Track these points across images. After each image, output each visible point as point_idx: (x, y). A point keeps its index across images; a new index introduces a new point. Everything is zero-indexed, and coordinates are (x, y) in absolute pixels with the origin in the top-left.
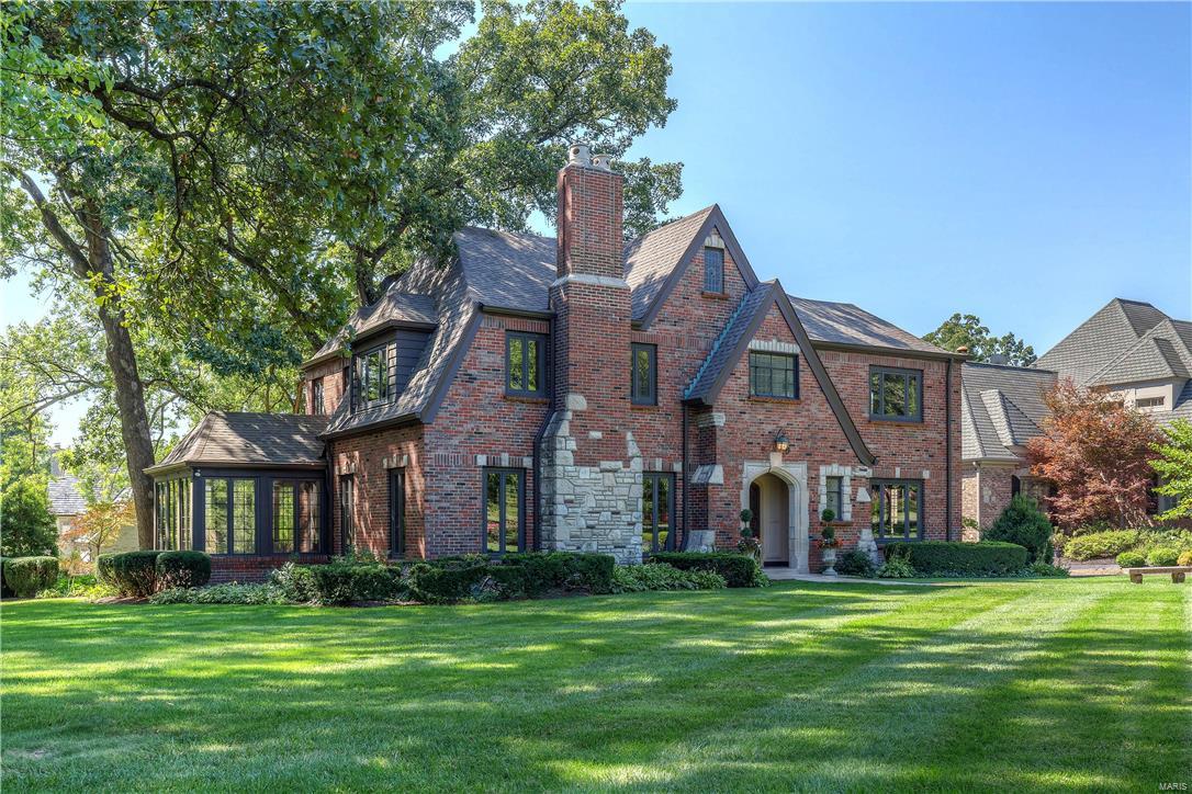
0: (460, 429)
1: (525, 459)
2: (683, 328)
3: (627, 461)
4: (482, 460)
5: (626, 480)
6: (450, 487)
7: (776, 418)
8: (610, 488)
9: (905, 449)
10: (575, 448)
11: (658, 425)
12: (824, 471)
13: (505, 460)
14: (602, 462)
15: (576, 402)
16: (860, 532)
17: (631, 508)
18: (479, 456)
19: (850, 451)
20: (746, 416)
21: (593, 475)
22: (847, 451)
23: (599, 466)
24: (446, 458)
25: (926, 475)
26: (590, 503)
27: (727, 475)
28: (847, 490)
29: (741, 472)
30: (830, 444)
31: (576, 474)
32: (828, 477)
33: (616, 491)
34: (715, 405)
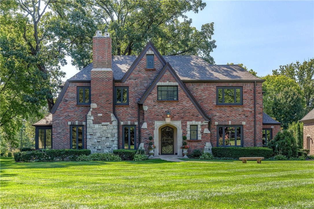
0: (63, 115)
1: (83, 123)
2: (138, 81)
3: (111, 123)
4: (69, 123)
5: (110, 128)
6: (60, 131)
7: (168, 107)
8: (105, 130)
9: (233, 114)
10: (93, 119)
11: (129, 111)
12: (189, 123)
13: (77, 123)
14: (102, 123)
15: (94, 106)
16: (205, 144)
17: (113, 136)
18: (69, 122)
19: (200, 116)
20: (156, 107)
21: (99, 127)
22: (199, 116)
23: (101, 124)
24: (58, 123)
25: (244, 123)
26: (98, 135)
27: (149, 125)
28: (200, 129)
29: (154, 124)
30: (192, 114)
31: (94, 126)
32: (191, 125)
33: (107, 131)
34: (144, 104)
